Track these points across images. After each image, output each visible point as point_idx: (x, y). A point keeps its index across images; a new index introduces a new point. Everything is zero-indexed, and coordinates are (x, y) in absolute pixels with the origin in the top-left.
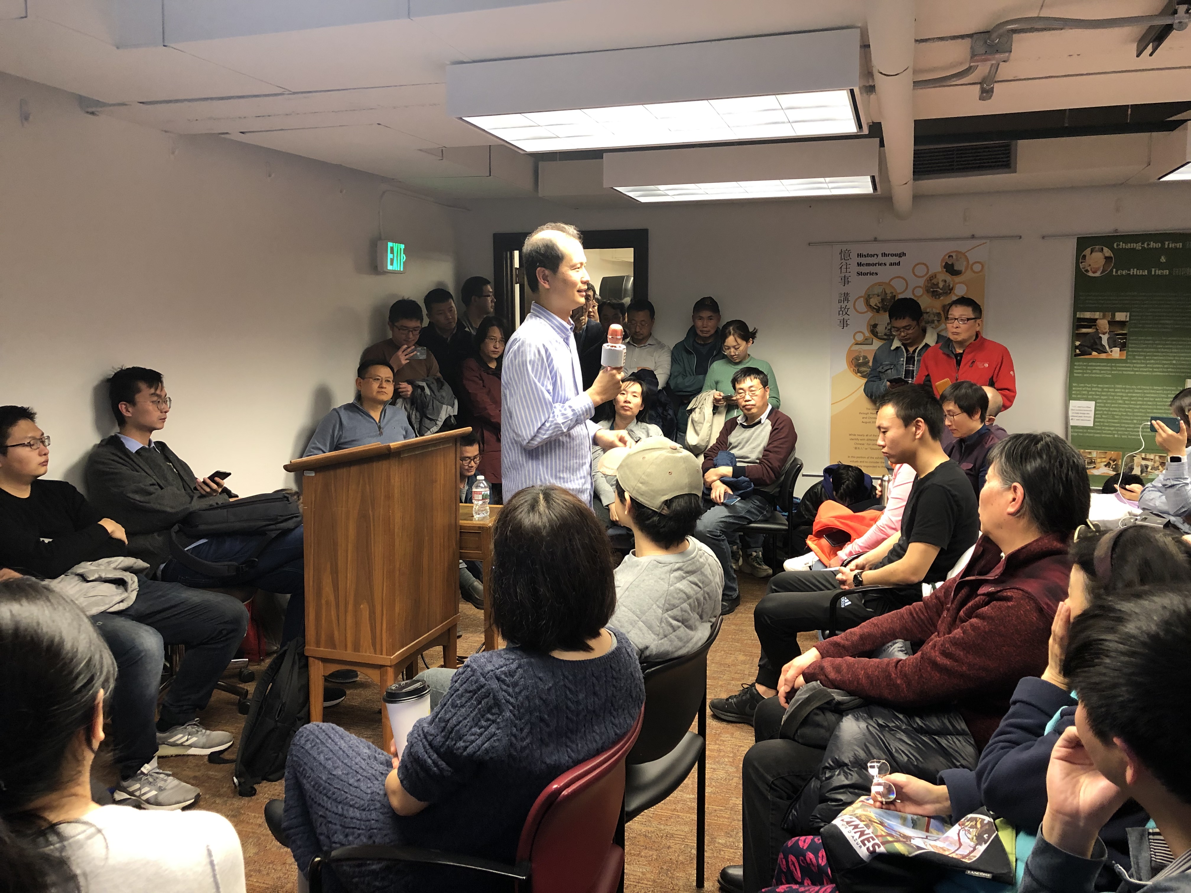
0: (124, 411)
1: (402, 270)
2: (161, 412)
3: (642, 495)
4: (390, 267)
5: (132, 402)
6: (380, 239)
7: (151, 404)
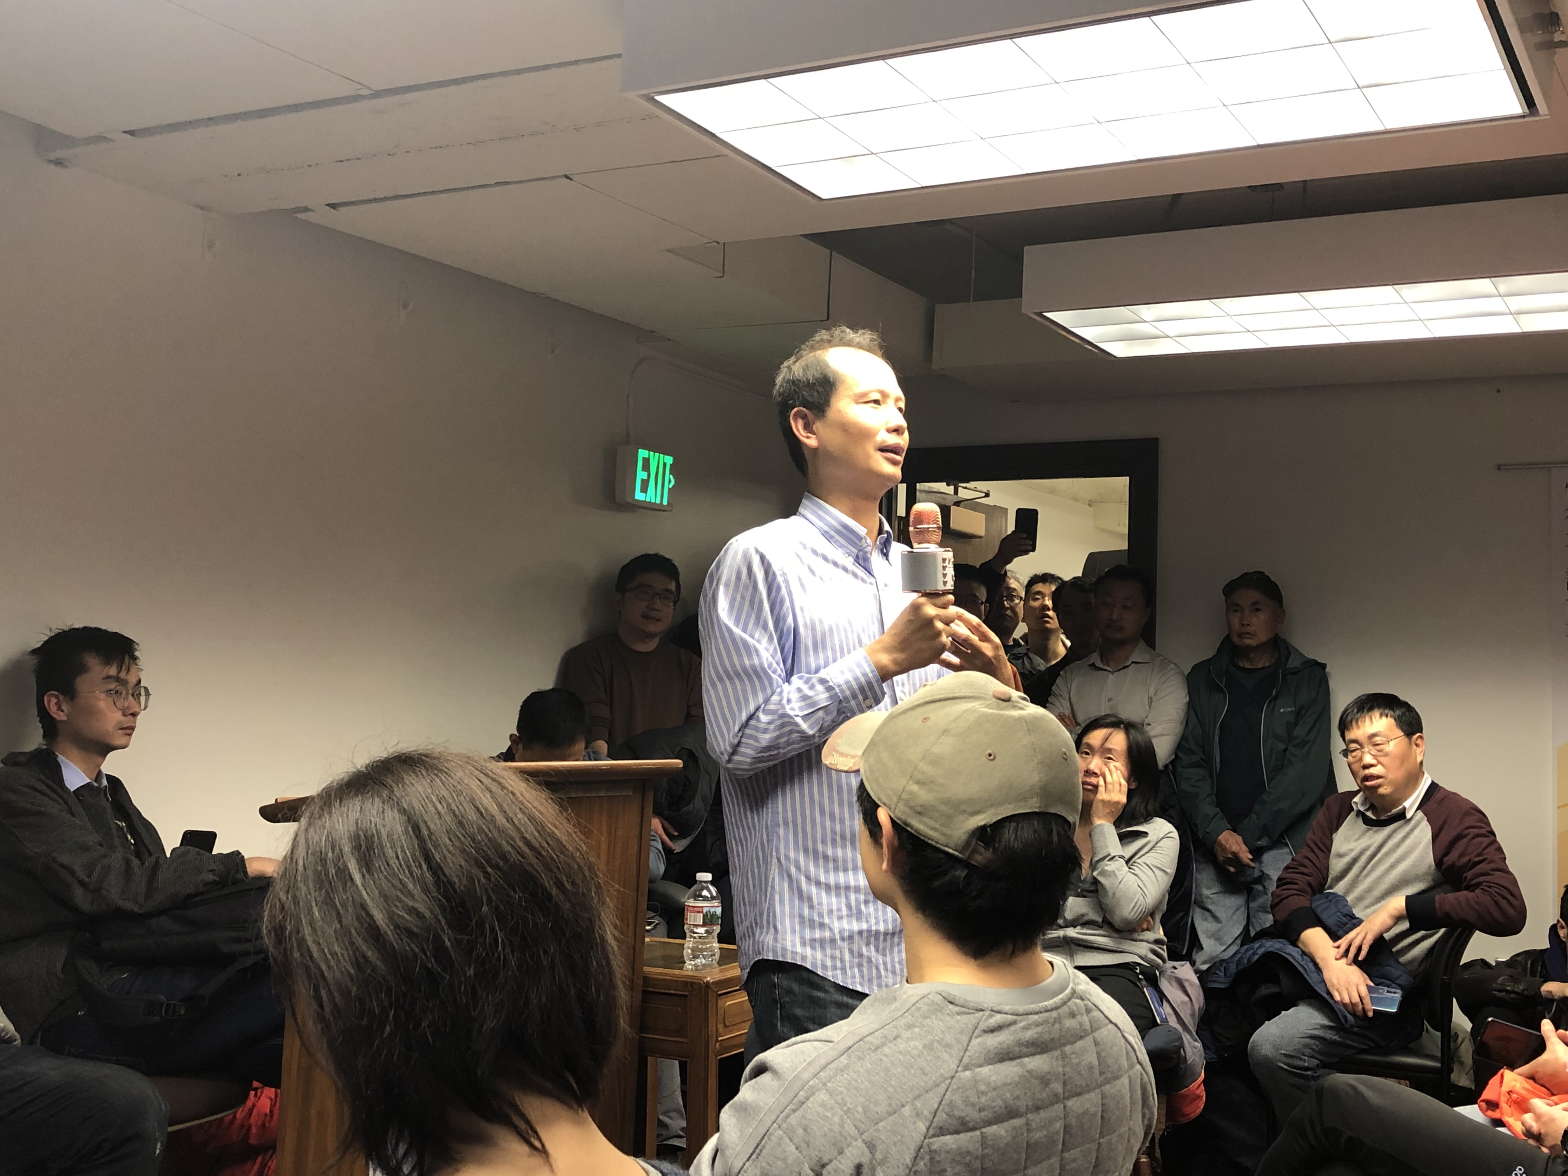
0: (53, 709)
1: (665, 503)
2: (124, 715)
3: (920, 813)
4: (639, 496)
5: (69, 692)
6: (627, 442)
7: (103, 696)
